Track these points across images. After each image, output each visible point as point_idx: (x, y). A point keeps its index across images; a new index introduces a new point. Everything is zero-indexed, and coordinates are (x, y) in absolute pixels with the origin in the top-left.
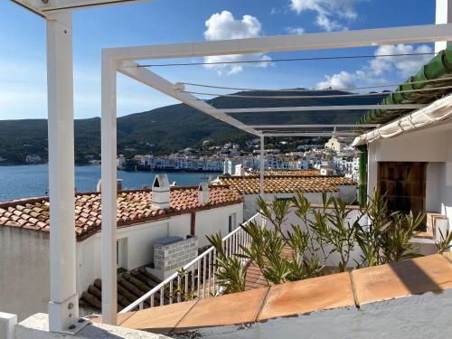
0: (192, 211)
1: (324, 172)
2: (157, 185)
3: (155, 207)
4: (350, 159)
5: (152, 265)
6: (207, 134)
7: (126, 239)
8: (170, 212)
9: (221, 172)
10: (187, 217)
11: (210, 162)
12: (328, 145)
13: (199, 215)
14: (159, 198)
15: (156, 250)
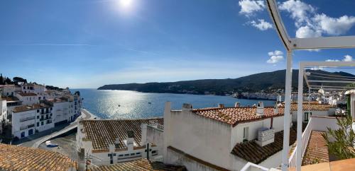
0: (272, 117)
1: (320, 102)
2: (259, 106)
3: (258, 115)
4: (328, 97)
5: (257, 139)
6: (271, 85)
7: (248, 128)
8: (264, 117)
9: (276, 100)
10: (270, 119)
11: (271, 96)
12: (319, 91)
13: (274, 119)
14: (260, 111)
15: (259, 133)
